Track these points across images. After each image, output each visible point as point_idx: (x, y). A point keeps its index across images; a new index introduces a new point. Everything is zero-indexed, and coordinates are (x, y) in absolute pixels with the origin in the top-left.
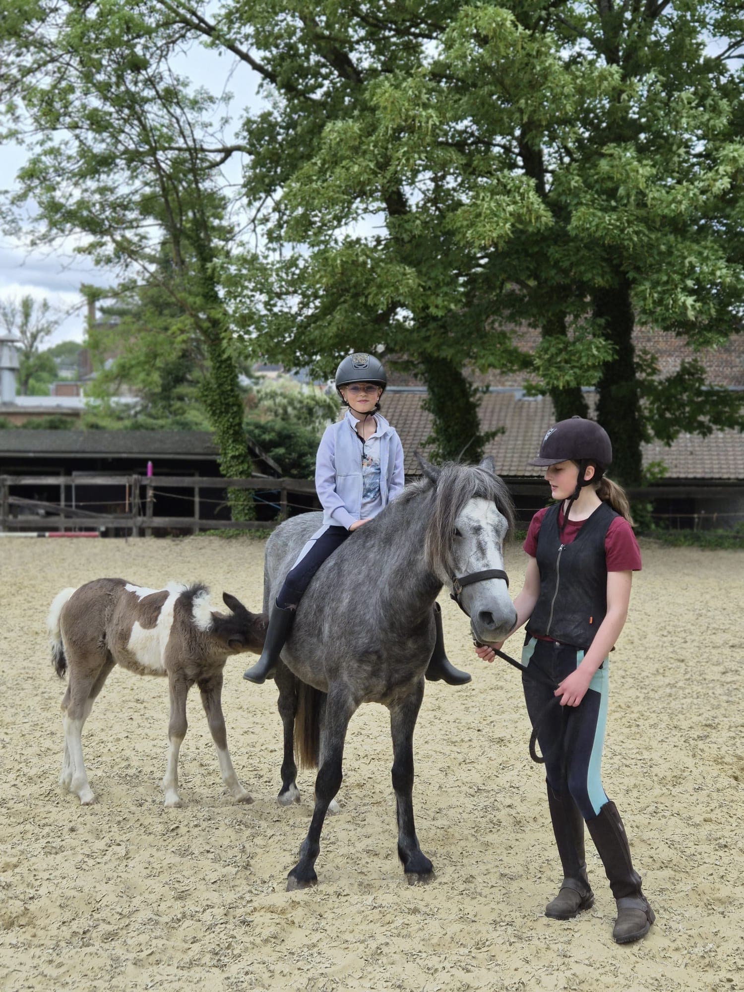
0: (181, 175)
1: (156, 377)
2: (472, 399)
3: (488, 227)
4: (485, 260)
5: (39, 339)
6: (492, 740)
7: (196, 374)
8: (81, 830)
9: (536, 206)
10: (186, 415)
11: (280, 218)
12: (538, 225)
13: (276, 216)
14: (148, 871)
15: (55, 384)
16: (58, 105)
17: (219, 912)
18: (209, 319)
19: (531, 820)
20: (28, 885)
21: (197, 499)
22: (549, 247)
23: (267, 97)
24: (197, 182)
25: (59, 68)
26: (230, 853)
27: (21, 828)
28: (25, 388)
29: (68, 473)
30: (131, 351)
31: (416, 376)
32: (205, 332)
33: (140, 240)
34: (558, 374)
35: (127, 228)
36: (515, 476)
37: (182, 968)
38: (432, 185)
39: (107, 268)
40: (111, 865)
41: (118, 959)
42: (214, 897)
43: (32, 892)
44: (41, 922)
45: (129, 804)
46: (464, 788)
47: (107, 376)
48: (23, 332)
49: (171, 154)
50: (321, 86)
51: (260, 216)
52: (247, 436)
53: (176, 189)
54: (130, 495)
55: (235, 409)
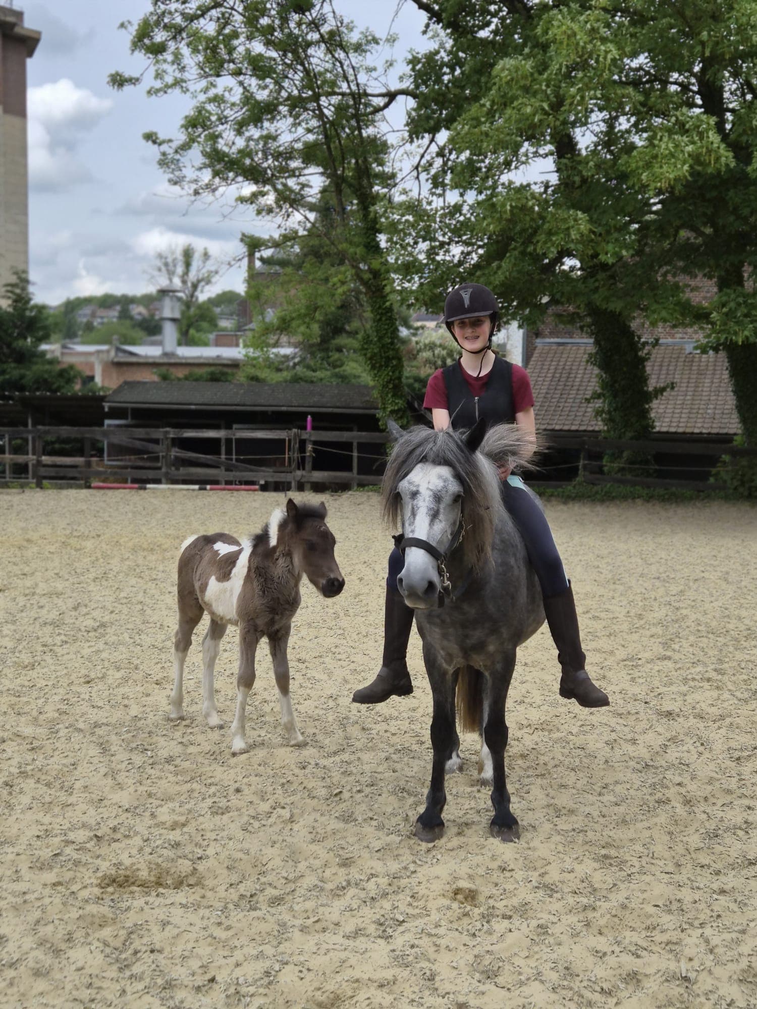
0: (344, 122)
1: (316, 327)
2: (640, 353)
3: (665, 167)
4: (659, 206)
5: (199, 289)
6: (660, 713)
7: (355, 324)
8: (246, 791)
9: (715, 145)
10: (344, 368)
11: (445, 164)
12: (718, 166)
13: (439, 162)
14: (312, 836)
15: (215, 333)
16: (222, 50)
17: (383, 881)
18: (370, 270)
19: (702, 800)
20: (196, 845)
21: (355, 454)
22: (728, 190)
23: (433, 37)
24: (359, 129)
25: (223, 14)
26: (394, 821)
27: (188, 786)
28: (186, 339)
29: (229, 427)
30: (290, 303)
31: (582, 328)
32: (365, 283)
33: (302, 189)
34: (737, 328)
35: (289, 177)
36: (684, 433)
37: (348, 937)
38: (603, 127)
39: (269, 218)
40: (277, 828)
41: (285, 924)
42: (378, 867)
43: (199, 852)
44: (209, 883)
45: (293, 767)
46: (632, 764)
47: (267, 329)
48: (184, 282)
49: (335, 100)
50: (488, 24)
51: (424, 161)
52: (406, 388)
53: (338, 135)
54: (289, 450)
55: (394, 362)
